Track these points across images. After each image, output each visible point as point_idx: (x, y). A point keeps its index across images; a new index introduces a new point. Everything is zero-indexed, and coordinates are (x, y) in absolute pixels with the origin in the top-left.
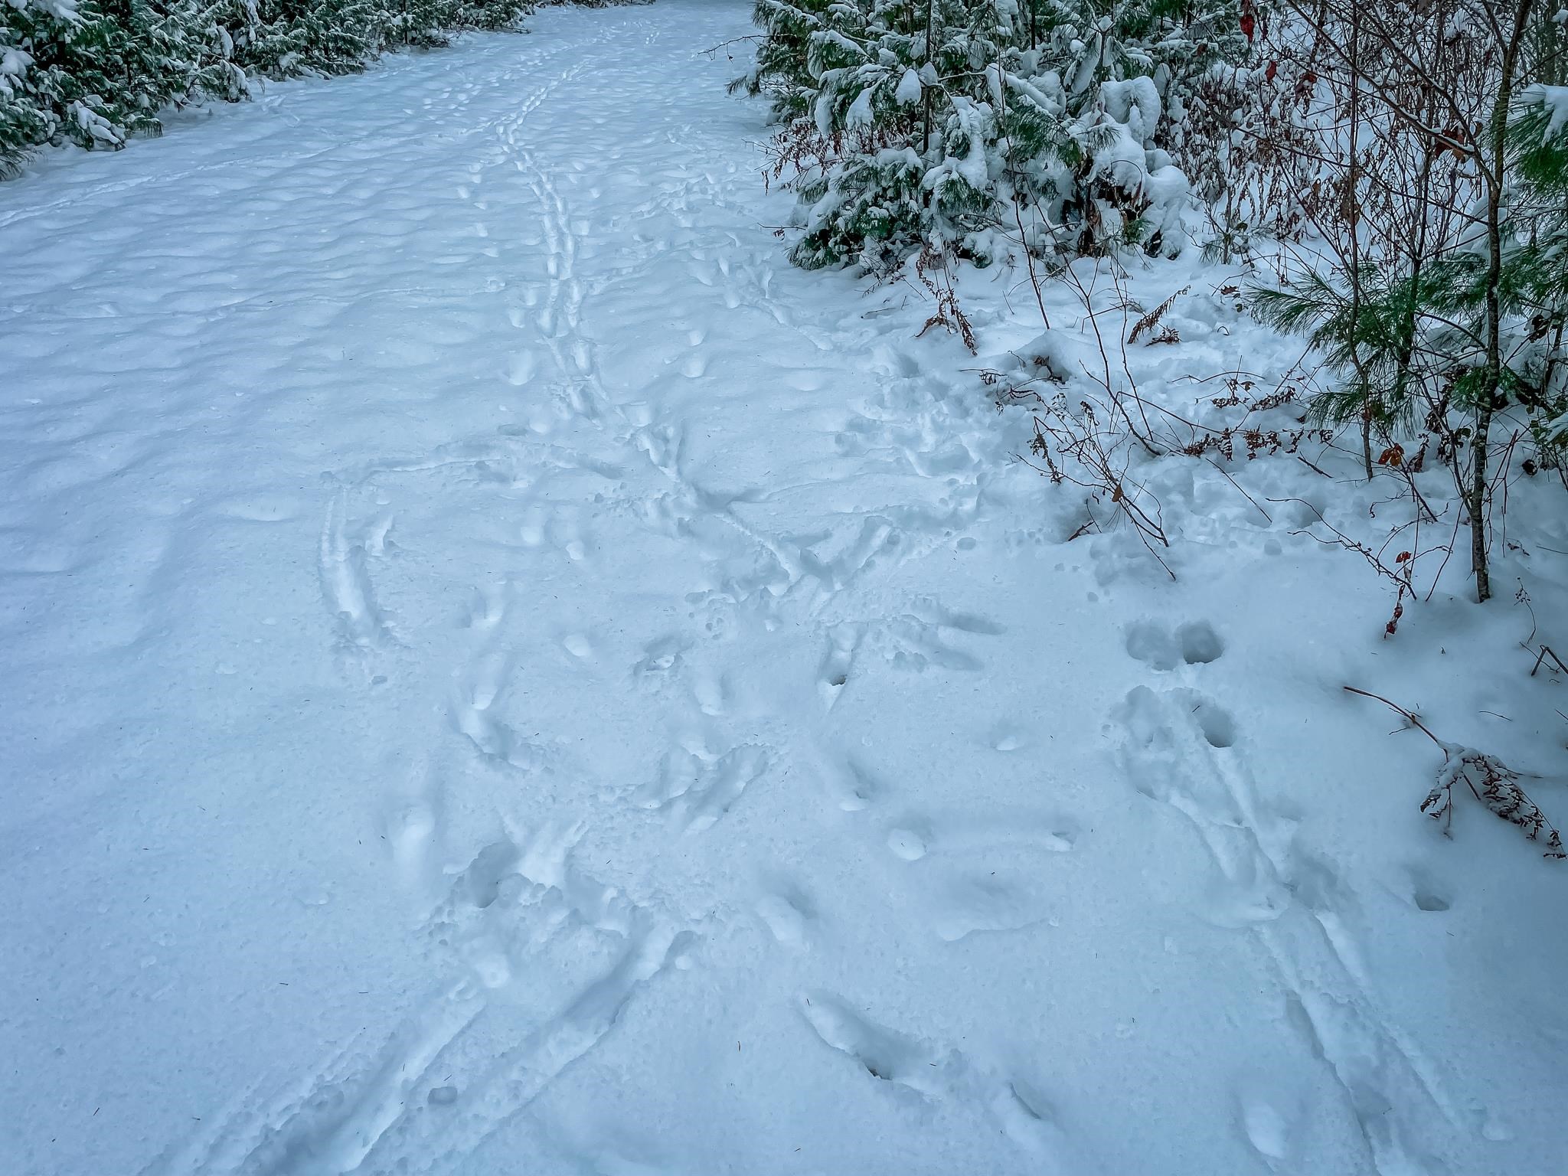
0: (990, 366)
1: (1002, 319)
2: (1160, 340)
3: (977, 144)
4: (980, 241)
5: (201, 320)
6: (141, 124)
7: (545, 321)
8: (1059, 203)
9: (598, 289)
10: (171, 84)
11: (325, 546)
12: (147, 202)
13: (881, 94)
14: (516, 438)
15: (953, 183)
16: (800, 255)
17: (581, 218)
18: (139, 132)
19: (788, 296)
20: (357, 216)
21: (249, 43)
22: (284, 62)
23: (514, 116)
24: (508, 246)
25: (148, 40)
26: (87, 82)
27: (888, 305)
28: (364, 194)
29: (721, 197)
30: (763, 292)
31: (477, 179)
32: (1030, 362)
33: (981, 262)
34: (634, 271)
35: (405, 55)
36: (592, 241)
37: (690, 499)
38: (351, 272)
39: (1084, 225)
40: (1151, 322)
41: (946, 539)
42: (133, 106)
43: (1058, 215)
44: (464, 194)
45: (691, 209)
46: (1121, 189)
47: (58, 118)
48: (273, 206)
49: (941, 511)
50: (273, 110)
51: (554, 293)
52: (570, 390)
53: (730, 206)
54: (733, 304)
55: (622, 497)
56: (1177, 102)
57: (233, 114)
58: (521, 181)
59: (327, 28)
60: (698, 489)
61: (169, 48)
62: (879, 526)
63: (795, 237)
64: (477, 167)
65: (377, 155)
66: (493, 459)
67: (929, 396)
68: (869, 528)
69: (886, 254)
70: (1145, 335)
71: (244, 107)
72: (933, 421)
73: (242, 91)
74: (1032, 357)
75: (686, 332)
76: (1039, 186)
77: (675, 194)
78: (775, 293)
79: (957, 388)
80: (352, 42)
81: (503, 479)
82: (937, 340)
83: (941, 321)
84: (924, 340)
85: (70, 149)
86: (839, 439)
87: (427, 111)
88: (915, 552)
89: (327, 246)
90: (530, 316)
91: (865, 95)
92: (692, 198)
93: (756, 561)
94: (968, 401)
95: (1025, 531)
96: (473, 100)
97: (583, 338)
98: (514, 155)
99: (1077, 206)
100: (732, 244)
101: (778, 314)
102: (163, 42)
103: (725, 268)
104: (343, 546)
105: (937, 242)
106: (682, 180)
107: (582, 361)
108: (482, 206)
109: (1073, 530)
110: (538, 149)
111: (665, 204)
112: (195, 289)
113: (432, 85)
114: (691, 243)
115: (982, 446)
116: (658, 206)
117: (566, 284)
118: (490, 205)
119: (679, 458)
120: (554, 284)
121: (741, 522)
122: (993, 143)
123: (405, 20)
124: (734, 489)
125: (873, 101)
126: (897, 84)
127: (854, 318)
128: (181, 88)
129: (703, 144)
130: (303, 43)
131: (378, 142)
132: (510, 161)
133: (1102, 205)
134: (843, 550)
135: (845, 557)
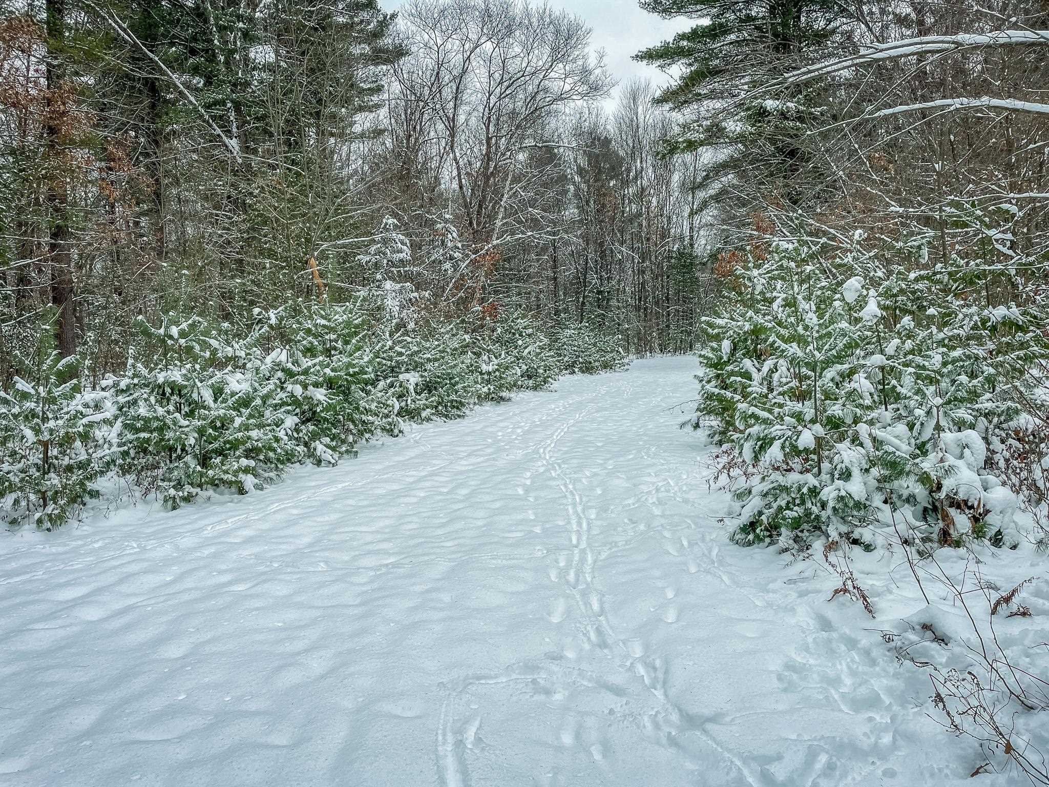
0: (887, 628)
1: (890, 592)
2: (1016, 614)
3: (856, 472)
4: (866, 534)
5: (372, 573)
6: (347, 452)
7: (571, 577)
8: (920, 508)
9: (603, 556)
10: (365, 429)
11: (440, 738)
12: (347, 498)
13: (787, 443)
14: (556, 662)
15: (842, 498)
16: (737, 537)
17: (591, 507)
18: (345, 456)
19: (731, 565)
20: (461, 505)
21: (407, 405)
22: (424, 414)
23: (549, 442)
24: (548, 526)
25: (357, 408)
26: (322, 430)
27: (803, 575)
28: (464, 491)
29: (679, 494)
30: (713, 562)
31: (528, 482)
32: (917, 627)
33: (868, 548)
34: (626, 544)
35: (488, 406)
36: (599, 523)
37: (675, 717)
38: (456, 542)
39: (941, 524)
40: (1007, 600)
41: (872, 768)
42: (343, 442)
43: (920, 515)
44: (520, 491)
45: (660, 502)
46: (966, 502)
47: (305, 449)
48: (414, 500)
49: (866, 743)
50: (416, 442)
51: (576, 558)
52: (589, 628)
53: (686, 501)
54: (693, 569)
55: (627, 712)
56: (996, 441)
57: (395, 445)
58: (554, 483)
59: (448, 396)
60: (680, 710)
61: (367, 411)
62: (819, 754)
63: (733, 525)
64: (528, 474)
65: (471, 467)
66: (541, 677)
67: (843, 648)
68: (812, 755)
69: (796, 539)
70: (1003, 609)
71: (400, 439)
72: (849, 667)
73: (400, 431)
74: (919, 624)
75: (663, 588)
76: (904, 498)
77: (649, 493)
78: (721, 562)
79: (864, 642)
80: (460, 402)
81: (548, 692)
82: (843, 604)
83: (846, 591)
84: (833, 603)
85: (309, 466)
86: (780, 678)
87: (500, 440)
88: (850, 778)
89: (443, 525)
90: (563, 573)
91: (777, 444)
92: (661, 495)
93: (728, 774)
94: (875, 653)
95: (935, 766)
96: (526, 433)
97: (595, 590)
98: (550, 467)
99: (932, 511)
100: (689, 527)
101: (725, 578)
102: (366, 409)
103: (685, 543)
104: (450, 738)
105: (834, 535)
106: (653, 484)
107: (596, 606)
108: (531, 499)
109: (973, 768)
110: (564, 462)
111: (643, 499)
112: (369, 553)
113: (502, 425)
114: (662, 525)
115: (890, 691)
116: (639, 500)
117: (583, 551)
118: (536, 499)
119: (665, 683)
120: (576, 551)
121: (714, 740)
122: (867, 471)
123: (489, 389)
124: (707, 712)
125: (783, 448)
126: (798, 438)
127: (778, 584)
128: (371, 432)
129: (665, 460)
130: (435, 404)
131: (473, 460)
132: (548, 470)
133: (952, 512)
134: (793, 771)
135: (795, 777)
